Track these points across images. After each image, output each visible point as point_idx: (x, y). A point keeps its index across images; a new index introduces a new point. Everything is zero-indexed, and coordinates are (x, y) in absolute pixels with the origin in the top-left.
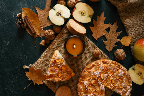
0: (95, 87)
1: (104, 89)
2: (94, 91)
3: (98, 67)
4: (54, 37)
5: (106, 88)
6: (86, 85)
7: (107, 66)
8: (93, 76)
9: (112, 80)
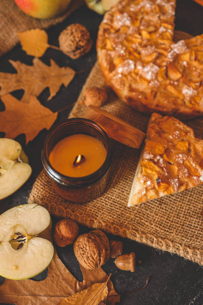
0: (184, 66)
1: (181, 43)
2: (195, 64)
3: (131, 76)
4: (94, 231)
5: (175, 40)
6: (194, 89)
7: (120, 56)
8: (160, 79)
9: (150, 33)
